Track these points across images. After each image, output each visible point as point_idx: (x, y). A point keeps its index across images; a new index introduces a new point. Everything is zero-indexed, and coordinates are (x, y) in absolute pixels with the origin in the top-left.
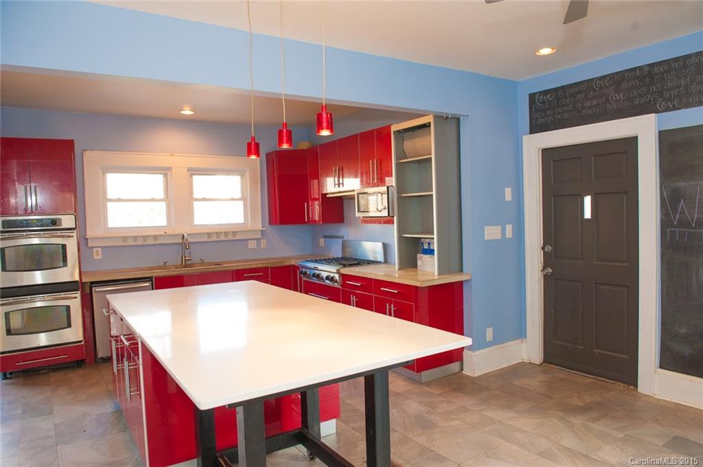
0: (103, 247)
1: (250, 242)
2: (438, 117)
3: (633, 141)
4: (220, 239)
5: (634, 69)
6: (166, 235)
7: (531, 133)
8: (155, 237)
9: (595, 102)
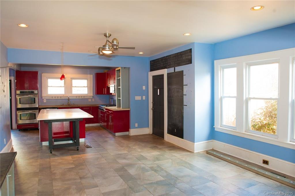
0: (46, 99)
1: (89, 99)
2: (121, 68)
3: (163, 75)
4: (80, 98)
5: (164, 57)
6: (63, 97)
7: (151, 71)
8: (61, 97)
9: (159, 65)
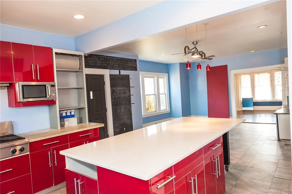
9: (93, 62)
